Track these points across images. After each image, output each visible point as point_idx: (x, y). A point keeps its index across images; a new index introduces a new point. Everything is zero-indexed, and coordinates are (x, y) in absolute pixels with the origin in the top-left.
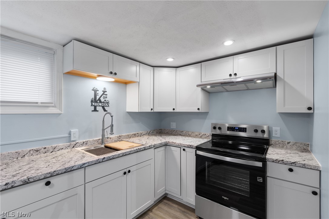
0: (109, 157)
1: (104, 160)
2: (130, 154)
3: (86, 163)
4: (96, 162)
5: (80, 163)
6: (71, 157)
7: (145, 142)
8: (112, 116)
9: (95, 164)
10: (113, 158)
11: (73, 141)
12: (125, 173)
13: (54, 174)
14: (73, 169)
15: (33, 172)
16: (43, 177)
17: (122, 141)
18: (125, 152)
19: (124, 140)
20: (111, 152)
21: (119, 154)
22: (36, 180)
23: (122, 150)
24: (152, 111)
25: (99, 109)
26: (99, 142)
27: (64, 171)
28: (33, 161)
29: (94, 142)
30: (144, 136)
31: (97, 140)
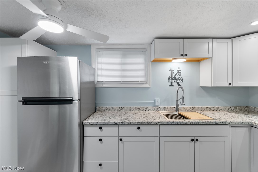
0: (177, 122)
1: (173, 124)
2: (197, 124)
3: (160, 122)
4: (167, 123)
5: (156, 121)
6: (153, 116)
7: (219, 117)
8: (183, 90)
9: (166, 124)
10: (181, 124)
11: (157, 106)
12: (192, 140)
13: (142, 124)
14: (151, 124)
15: (133, 119)
16: (136, 124)
17: (194, 112)
18: (193, 122)
19: (197, 111)
20: (181, 119)
21: (186, 122)
22: (133, 124)
23: (191, 119)
24: (231, 86)
25: (175, 84)
26: (174, 110)
27: (147, 123)
28: (135, 114)
29: (170, 109)
30: (221, 111)
31: (173, 108)
